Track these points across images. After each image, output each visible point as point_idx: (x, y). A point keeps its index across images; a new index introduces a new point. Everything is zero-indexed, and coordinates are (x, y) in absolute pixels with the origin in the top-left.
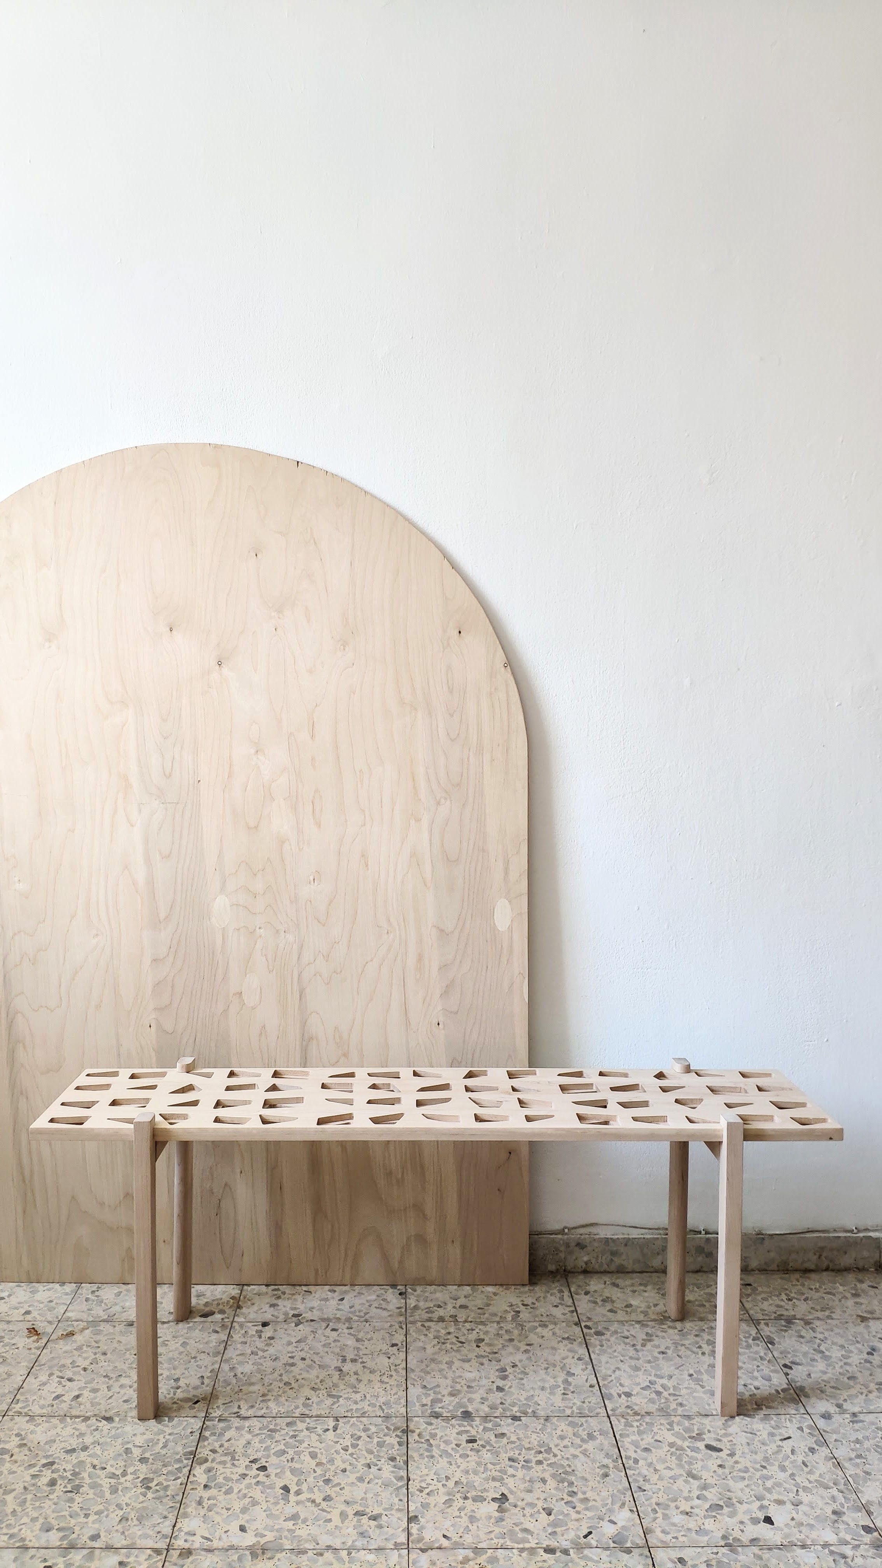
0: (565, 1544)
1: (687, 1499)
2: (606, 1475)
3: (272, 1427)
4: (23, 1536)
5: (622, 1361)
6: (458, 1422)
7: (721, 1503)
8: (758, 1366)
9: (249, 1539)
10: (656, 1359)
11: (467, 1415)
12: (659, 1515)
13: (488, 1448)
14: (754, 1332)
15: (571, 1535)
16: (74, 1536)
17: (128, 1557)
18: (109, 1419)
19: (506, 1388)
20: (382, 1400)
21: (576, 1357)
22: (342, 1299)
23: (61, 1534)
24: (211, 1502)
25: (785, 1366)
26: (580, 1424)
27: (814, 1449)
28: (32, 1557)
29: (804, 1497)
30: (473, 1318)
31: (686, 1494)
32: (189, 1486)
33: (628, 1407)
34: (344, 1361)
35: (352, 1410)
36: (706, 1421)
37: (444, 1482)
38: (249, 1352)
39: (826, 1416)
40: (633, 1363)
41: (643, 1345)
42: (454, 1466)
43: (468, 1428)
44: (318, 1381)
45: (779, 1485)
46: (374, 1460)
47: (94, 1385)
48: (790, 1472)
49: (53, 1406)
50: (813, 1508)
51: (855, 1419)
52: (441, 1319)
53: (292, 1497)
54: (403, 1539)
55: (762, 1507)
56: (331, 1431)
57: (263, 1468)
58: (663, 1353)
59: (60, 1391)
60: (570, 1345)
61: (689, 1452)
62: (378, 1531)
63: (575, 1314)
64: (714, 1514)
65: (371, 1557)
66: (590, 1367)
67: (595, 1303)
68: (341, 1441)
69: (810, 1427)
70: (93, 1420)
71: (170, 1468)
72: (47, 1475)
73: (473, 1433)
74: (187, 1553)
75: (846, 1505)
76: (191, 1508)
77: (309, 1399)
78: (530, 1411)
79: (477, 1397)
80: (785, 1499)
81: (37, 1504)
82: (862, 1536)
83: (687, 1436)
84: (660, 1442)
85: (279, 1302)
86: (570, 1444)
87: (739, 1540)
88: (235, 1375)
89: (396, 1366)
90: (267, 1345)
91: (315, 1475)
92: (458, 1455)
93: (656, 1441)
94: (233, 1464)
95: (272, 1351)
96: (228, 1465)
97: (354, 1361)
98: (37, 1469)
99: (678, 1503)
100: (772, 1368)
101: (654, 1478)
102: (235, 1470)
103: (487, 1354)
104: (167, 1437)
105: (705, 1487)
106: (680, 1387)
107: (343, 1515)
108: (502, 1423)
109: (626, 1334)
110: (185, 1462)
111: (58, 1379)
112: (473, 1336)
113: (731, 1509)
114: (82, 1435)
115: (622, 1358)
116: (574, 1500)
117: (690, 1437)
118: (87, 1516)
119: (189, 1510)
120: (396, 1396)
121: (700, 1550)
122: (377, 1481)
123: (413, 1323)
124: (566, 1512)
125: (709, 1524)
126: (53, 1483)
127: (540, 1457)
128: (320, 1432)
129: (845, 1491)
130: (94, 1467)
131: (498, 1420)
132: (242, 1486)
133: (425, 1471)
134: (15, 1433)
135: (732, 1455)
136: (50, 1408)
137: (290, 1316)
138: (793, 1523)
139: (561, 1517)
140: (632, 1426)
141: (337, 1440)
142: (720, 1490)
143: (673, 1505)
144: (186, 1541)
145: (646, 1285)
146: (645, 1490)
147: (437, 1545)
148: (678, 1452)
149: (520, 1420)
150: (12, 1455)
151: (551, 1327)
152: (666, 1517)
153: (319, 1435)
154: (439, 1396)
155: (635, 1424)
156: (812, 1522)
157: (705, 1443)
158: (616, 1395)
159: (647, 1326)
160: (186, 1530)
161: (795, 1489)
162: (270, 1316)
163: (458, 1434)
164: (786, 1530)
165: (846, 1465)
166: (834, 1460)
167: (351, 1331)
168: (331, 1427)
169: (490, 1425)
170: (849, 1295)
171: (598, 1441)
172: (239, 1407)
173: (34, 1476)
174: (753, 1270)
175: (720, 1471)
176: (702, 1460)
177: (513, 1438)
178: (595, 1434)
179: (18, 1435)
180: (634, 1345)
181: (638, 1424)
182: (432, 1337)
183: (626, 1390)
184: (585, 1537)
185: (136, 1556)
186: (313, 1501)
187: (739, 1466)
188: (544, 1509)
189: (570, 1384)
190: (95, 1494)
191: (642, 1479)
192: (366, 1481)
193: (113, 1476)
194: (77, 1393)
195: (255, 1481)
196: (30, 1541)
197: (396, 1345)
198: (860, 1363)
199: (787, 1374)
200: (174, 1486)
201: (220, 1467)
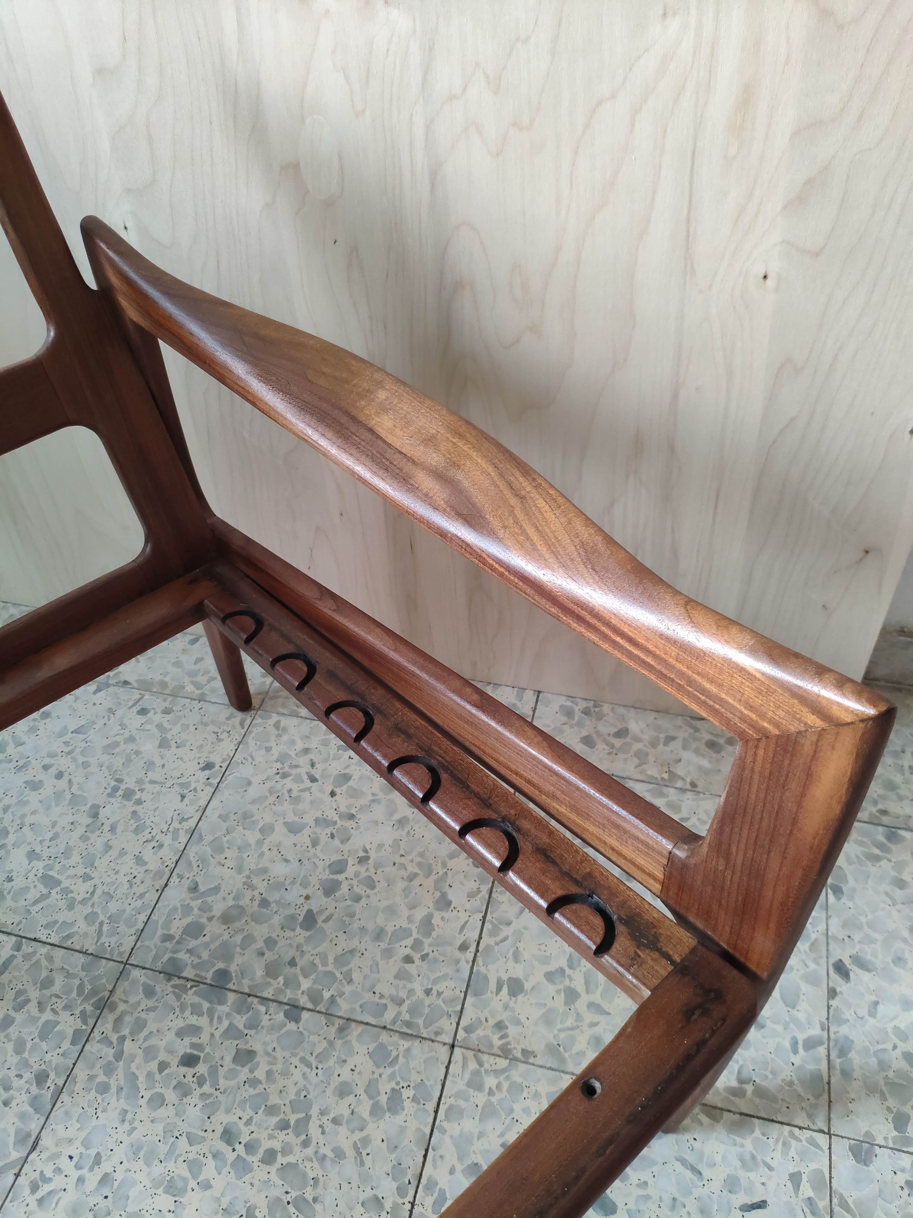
13: (207, 1088)
42: (127, 1126)
92: (147, 1095)
97: (128, 795)
103: (336, 818)
120: (139, 903)
140: (479, 1087)
169: (240, 1021)
171: (399, 1119)
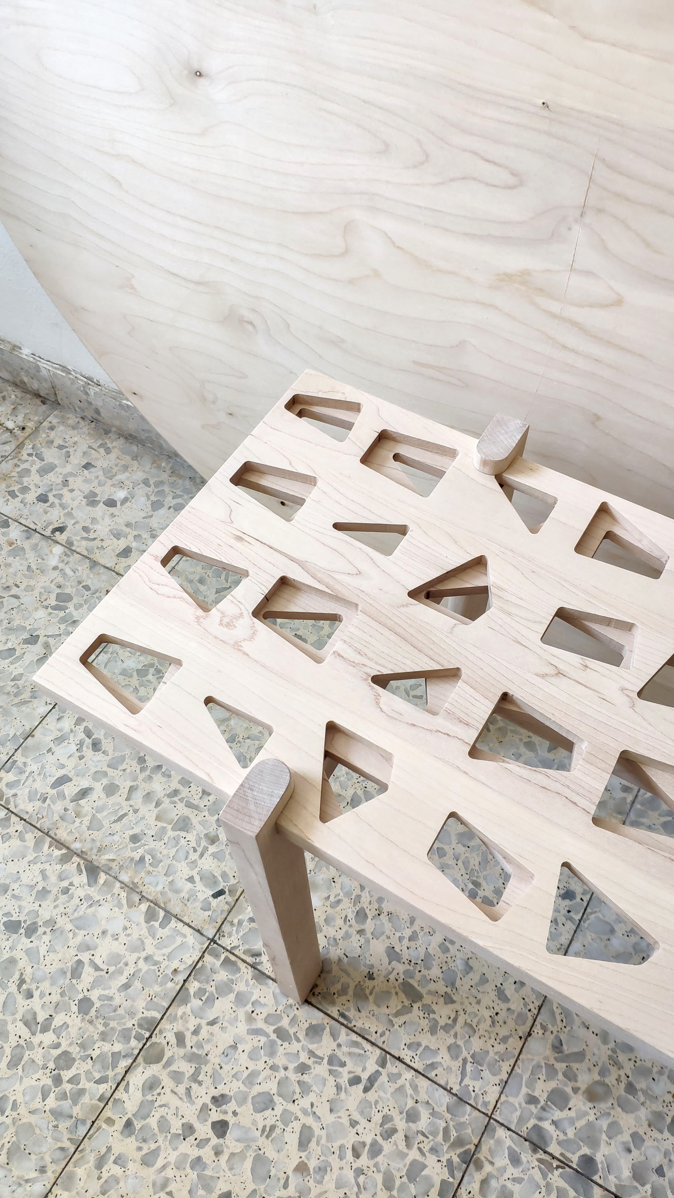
24: (117, 1170)
32: (108, 1113)
56: (361, 1087)
94: (188, 1090)
96: (181, 1089)
104: (141, 963)
110: (134, 1043)
136: (38, 804)
141: (356, 1116)
153: (338, 1087)
168: (365, 1076)
195: (195, 1153)
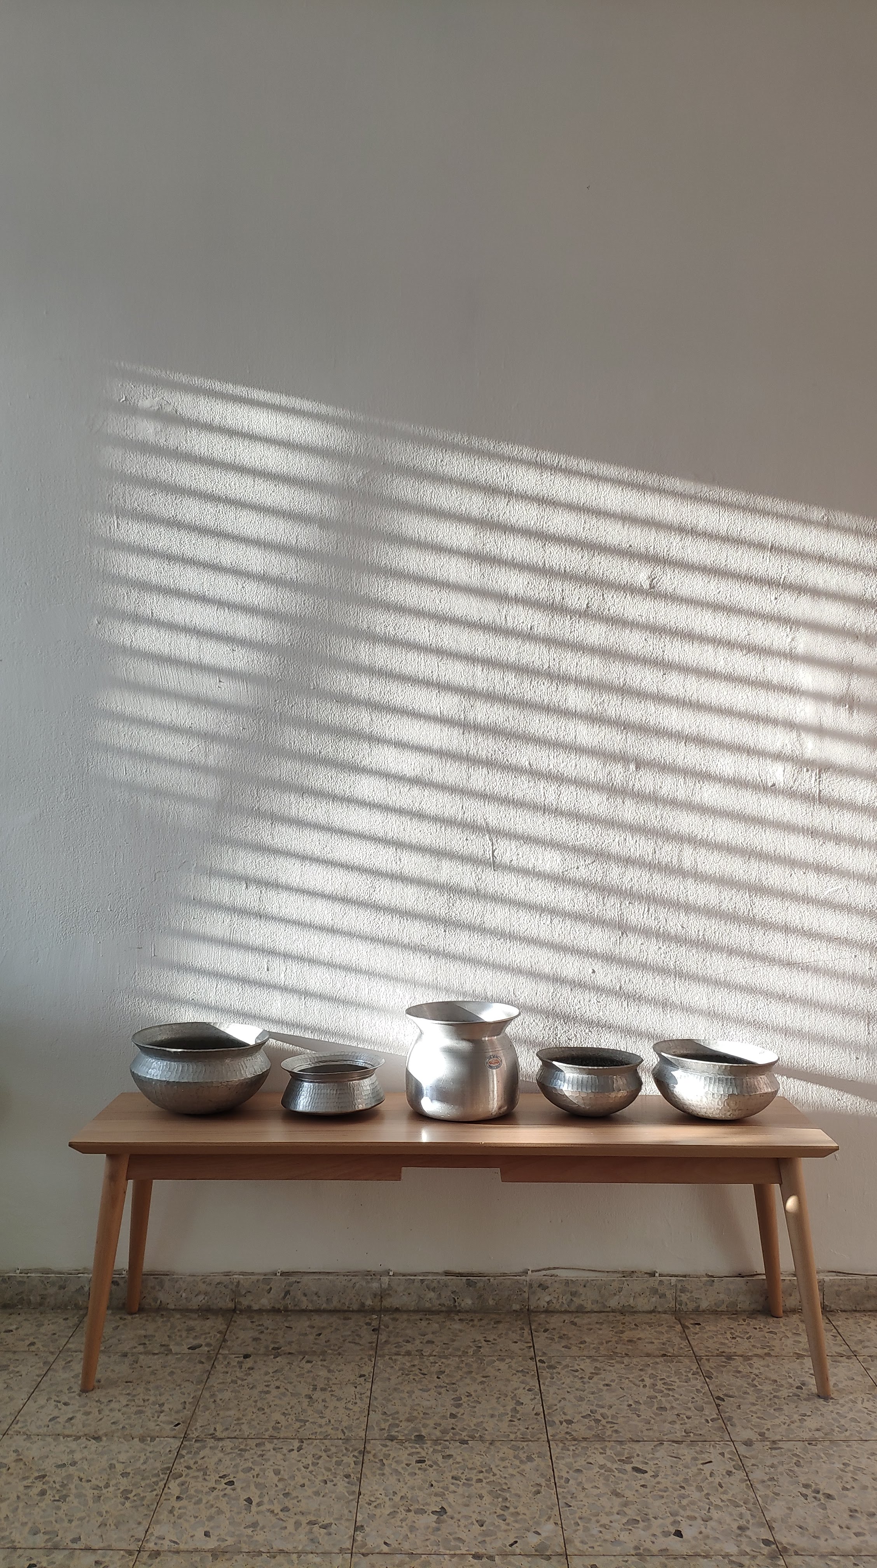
0: (491, 1552)
1: (607, 1514)
2: (539, 1492)
3: (242, 1447)
4: (13, 1539)
5: (568, 1392)
6: (411, 1445)
7: (638, 1518)
8: (693, 1398)
9: (212, 1544)
10: (601, 1390)
11: (420, 1438)
12: (581, 1527)
14: (694, 1367)
15: (499, 1544)
16: (59, 1538)
17: (104, 1557)
18: (97, 1439)
19: (459, 1415)
20: (344, 1424)
21: (527, 1388)
22: (320, 1334)
23: (47, 1537)
25: (719, 1398)
26: (521, 1447)
27: (731, 1472)
28: (19, 1556)
29: (715, 1514)
30: (437, 1352)
31: (607, 1510)
33: (567, 1433)
34: (315, 1389)
35: (316, 1433)
36: (637, 1447)
37: (391, 1497)
38: (229, 1380)
39: (748, 1443)
40: (578, 1393)
41: (590, 1378)
43: (419, 1450)
44: (289, 1407)
45: (693, 1503)
46: (331, 1477)
47: (87, 1409)
48: (706, 1492)
49: (48, 1426)
50: (720, 1523)
51: (774, 1446)
52: (408, 1353)
53: (254, 1508)
54: (348, 1545)
55: (675, 1522)
57: (231, 1483)
58: (607, 1385)
59: (56, 1413)
60: (523, 1378)
61: (616, 1473)
62: (326, 1538)
63: (532, 1349)
64: (630, 1527)
65: (318, 1560)
66: (538, 1397)
67: (552, 1339)
68: (303, 1460)
69: (731, 1453)
70: (83, 1439)
71: (148, 1482)
72: (39, 1486)
73: (423, 1454)
74: (156, 1554)
75: (751, 1521)
76: (164, 1515)
77: (279, 1423)
78: (477, 1436)
79: (431, 1423)
80: (697, 1515)
81: (28, 1510)
82: (761, 1548)
83: (617, 1459)
84: (591, 1463)
85: (262, 1336)
86: (509, 1465)
87: (649, 1550)
88: (215, 1401)
89: (361, 1394)
90: (246, 1375)
91: (277, 1488)
93: (588, 1463)
95: (250, 1379)
98: (30, 1481)
99: (599, 1518)
100: (706, 1400)
101: (581, 1496)
102: (205, 1484)
105: (626, 1504)
106: (619, 1415)
107: (298, 1524)
108: (451, 1446)
109: (577, 1367)
111: (55, 1403)
112: (436, 1368)
113: (646, 1524)
114: (72, 1452)
115: (569, 1390)
116: (505, 1513)
117: (619, 1460)
118: (70, 1521)
119: (161, 1517)
121: (612, 1558)
122: (330, 1495)
123: (383, 1356)
124: (497, 1523)
125: (624, 1536)
126: (43, 1493)
127: (481, 1476)
128: (285, 1451)
129: (753, 1509)
130: (81, 1480)
131: (447, 1443)
132: (211, 1498)
133: (376, 1487)
134: (13, 1448)
135: (655, 1476)
137: (270, 1349)
138: (700, 1536)
139: (492, 1528)
142: (638, 1507)
143: (594, 1519)
144: (156, 1544)
145: (602, 1324)
146: (570, 1506)
147: (377, 1551)
148: (606, 1473)
149: (467, 1444)
150: (8, 1469)
151: (508, 1361)
152: (586, 1529)
154: (397, 1422)
155: (572, 1448)
156: (717, 1536)
157: (632, 1465)
158: (557, 1422)
159: (597, 1360)
160: (156, 1534)
161: (708, 1506)
162: (252, 1349)
163: (409, 1455)
164: (693, 1542)
165: (759, 1486)
166: (748, 1482)
167: (325, 1363)
170: (789, 1334)
172: (215, 1429)
173: (26, 1487)
174: (704, 1311)
175: (642, 1490)
176: (627, 1480)
177: (459, 1459)
178: (533, 1456)
179: (16, 1451)
180: (582, 1378)
181: (574, 1448)
182: (397, 1368)
183: (568, 1418)
184: (511, 1545)
185: (111, 1557)
186: (272, 1512)
187: (661, 1487)
188: (477, 1521)
189: (517, 1412)
190: (80, 1503)
191: (569, 1497)
192: (322, 1495)
193: (97, 1487)
194: (71, 1416)
196: (19, 1542)
197: (364, 1376)
198: (789, 1396)
199: (718, 1405)
200: (150, 1496)
201: (192, 1481)
